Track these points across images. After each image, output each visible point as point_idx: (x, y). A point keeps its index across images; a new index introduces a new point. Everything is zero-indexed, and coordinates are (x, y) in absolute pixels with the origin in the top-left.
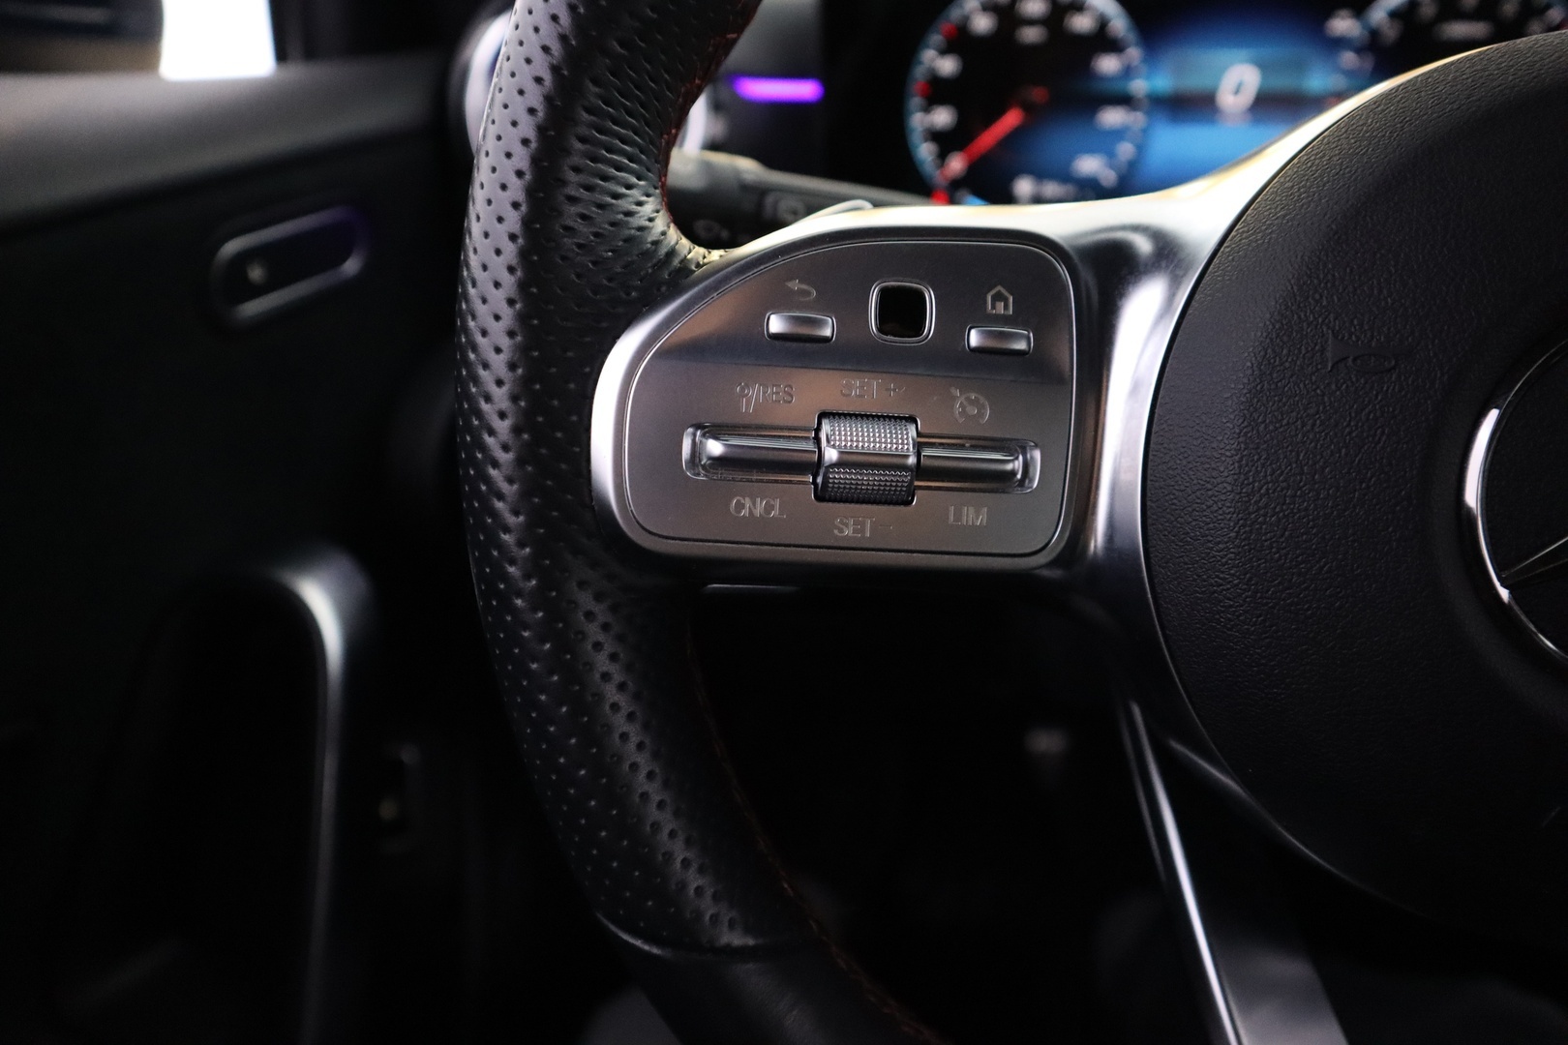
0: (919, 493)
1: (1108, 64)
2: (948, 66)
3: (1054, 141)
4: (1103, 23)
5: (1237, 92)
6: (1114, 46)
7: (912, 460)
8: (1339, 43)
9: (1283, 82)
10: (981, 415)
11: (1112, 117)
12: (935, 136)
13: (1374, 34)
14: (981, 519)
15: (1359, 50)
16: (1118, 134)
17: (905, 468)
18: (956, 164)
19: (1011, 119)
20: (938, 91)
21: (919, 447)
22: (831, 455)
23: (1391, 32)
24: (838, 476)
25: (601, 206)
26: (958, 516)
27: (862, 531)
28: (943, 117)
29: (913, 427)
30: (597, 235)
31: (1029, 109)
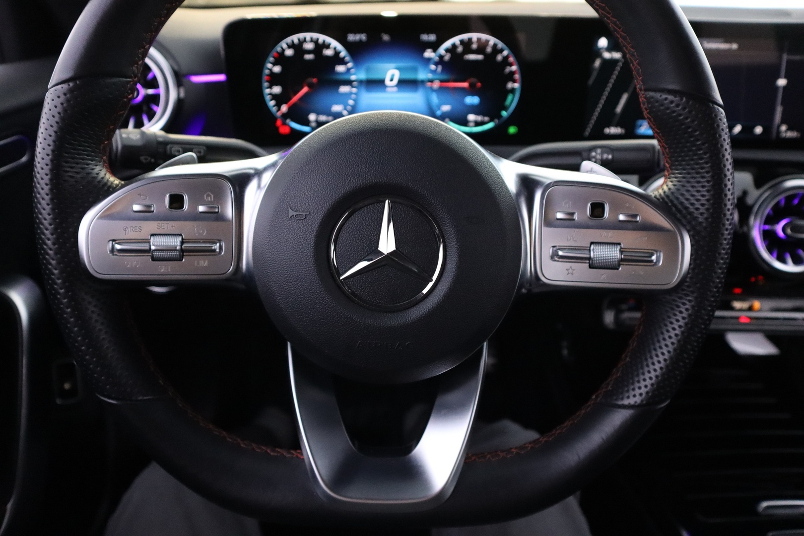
0: (184, 257)
1: (340, 69)
2: (277, 69)
3: (323, 99)
4: (337, 53)
5: (391, 80)
6: (342, 62)
7: (178, 248)
8: (429, 60)
9: (409, 76)
10: (203, 232)
11: (344, 89)
12: (274, 97)
13: (441, 57)
14: (206, 264)
15: (436, 64)
16: (348, 95)
17: (176, 250)
18: (284, 108)
19: (305, 90)
20: (274, 79)
21: (182, 243)
22: (153, 248)
23: (447, 57)
24: (156, 254)
25: (82, 169)
26: (198, 263)
27: (168, 269)
28: (277, 90)
29: (181, 237)
30: (76, 182)
31: (310, 86)
